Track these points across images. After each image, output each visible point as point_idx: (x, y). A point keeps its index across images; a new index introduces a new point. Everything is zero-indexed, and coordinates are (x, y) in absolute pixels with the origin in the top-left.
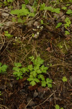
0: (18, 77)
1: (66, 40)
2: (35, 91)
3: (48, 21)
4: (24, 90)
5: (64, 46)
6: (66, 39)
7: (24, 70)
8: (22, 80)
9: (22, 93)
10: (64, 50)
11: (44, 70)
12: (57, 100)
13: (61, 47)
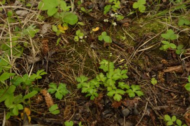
0: (91, 95)
1: (125, 27)
2: (122, 107)
3: (90, 7)
4: (107, 111)
5: (126, 35)
6: (124, 25)
7: (95, 83)
8: (98, 98)
9: (107, 115)
10: (129, 41)
11: (122, 75)
12: (159, 109)
13: (124, 38)
